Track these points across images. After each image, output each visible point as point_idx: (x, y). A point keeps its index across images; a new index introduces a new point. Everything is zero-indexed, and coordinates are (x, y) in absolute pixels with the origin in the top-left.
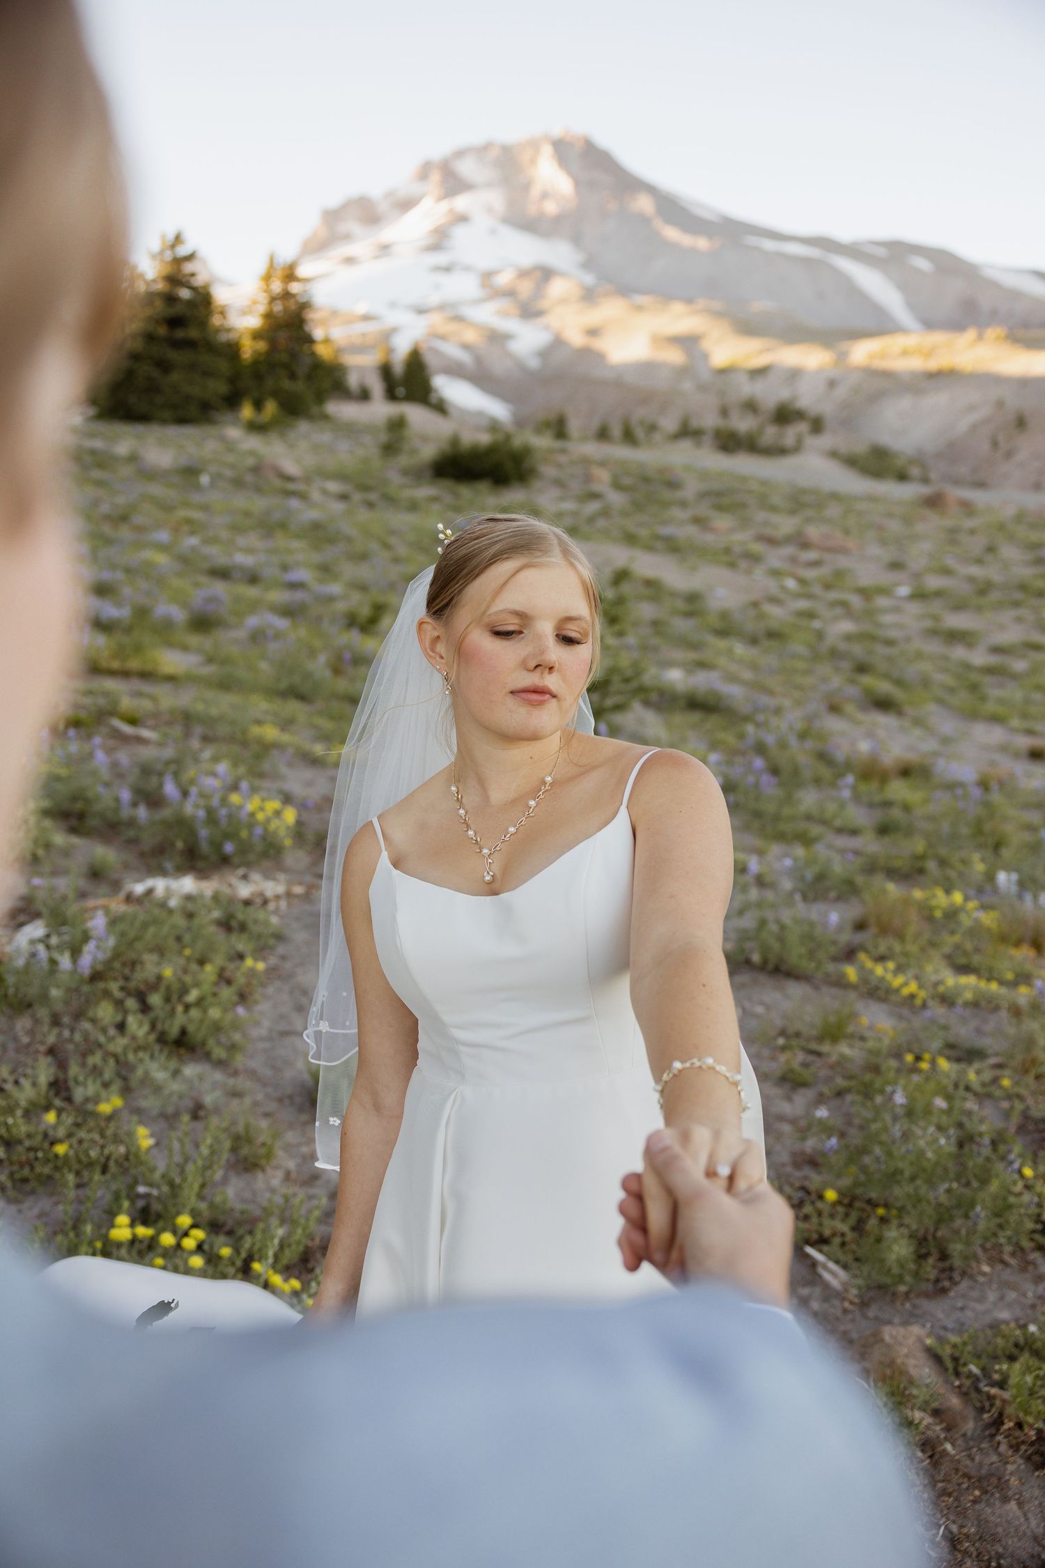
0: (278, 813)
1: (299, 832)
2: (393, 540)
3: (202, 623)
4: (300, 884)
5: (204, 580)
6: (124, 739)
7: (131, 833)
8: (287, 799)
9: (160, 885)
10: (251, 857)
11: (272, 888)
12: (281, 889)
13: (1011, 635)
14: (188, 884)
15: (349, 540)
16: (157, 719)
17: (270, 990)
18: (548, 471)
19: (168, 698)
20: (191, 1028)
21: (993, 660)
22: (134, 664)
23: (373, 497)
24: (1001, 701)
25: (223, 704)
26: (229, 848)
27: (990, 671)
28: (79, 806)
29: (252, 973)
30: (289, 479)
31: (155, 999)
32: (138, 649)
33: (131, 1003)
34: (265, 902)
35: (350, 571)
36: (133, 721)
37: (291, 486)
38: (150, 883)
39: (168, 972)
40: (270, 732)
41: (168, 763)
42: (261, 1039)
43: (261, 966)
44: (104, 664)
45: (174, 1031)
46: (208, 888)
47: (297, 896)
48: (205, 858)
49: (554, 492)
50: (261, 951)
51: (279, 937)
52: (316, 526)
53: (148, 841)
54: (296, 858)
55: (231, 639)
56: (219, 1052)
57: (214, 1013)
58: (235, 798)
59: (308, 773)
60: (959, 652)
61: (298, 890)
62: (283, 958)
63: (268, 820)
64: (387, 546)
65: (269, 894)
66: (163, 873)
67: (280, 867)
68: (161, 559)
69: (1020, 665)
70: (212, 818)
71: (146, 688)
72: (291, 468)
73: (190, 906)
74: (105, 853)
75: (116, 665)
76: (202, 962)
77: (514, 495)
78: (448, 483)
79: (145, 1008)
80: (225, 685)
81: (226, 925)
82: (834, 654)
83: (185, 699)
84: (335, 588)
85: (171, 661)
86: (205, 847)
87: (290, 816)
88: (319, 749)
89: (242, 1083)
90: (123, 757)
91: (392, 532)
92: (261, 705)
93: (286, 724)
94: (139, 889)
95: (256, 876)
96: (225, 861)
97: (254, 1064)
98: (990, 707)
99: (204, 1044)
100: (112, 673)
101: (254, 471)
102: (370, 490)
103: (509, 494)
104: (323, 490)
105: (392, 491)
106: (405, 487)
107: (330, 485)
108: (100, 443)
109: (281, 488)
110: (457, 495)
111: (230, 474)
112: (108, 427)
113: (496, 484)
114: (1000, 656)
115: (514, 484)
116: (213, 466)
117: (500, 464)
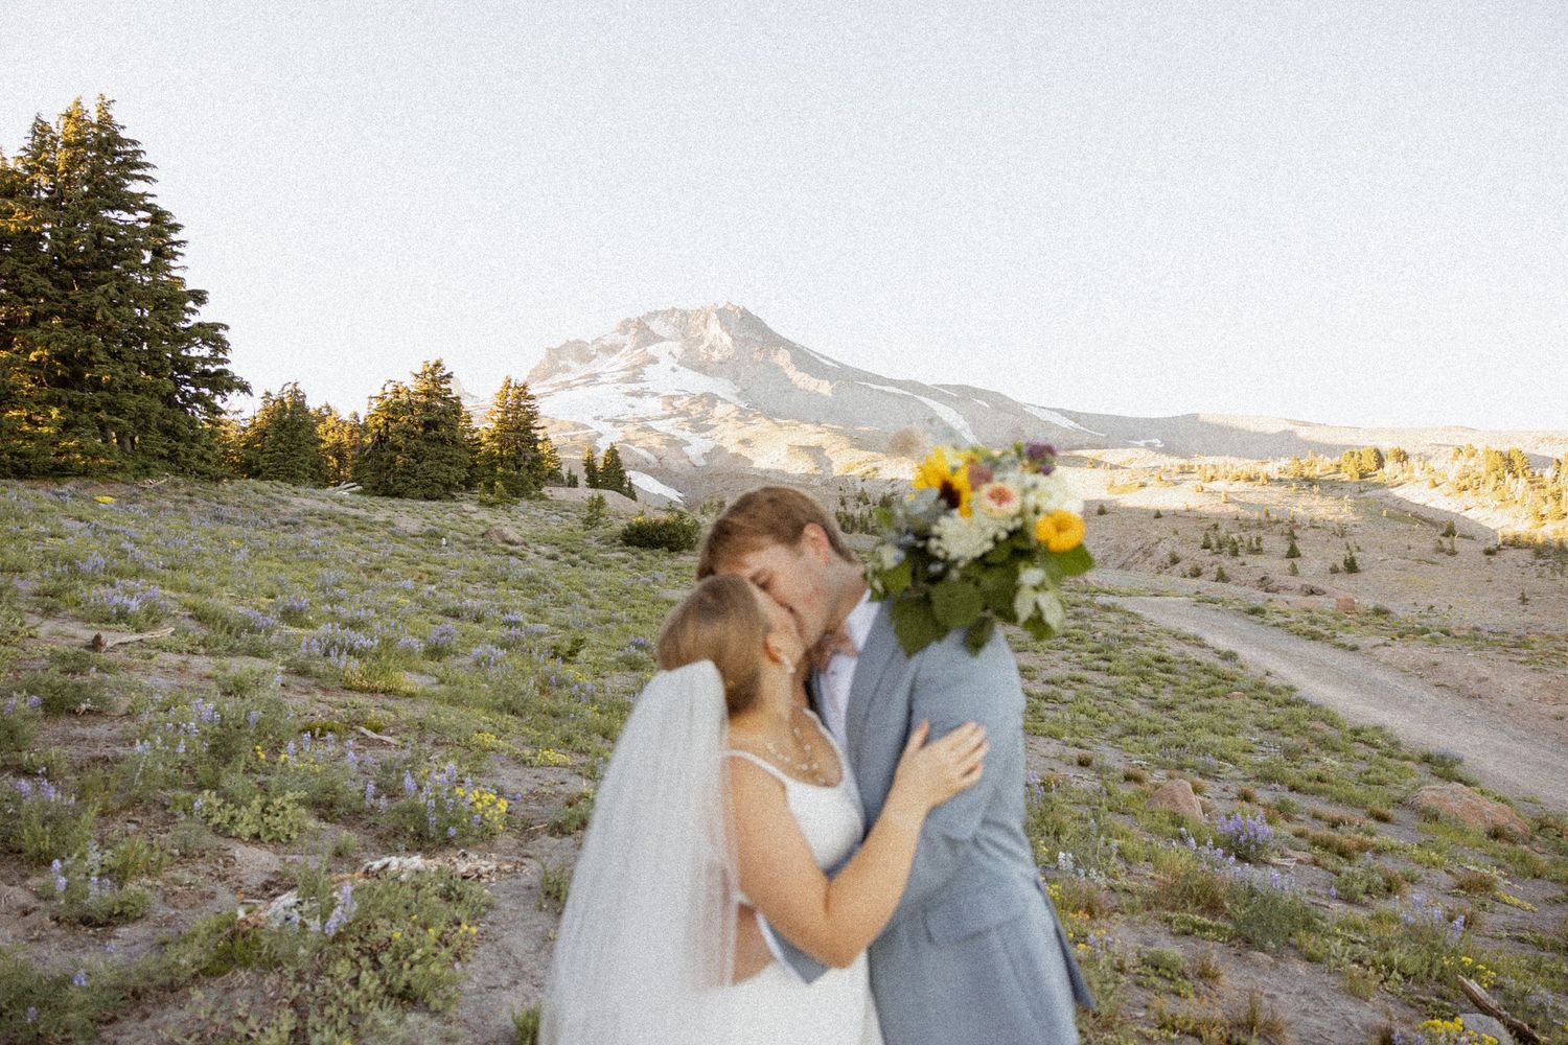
0: (493, 804)
1: (509, 819)
2: (590, 591)
3: (436, 652)
4: (508, 862)
5: (439, 618)
6: (370, 743)
7: (371, 820)
8: (500, 793)
9: (394, 862)
10: (470, 840)
11: (485, 865)
12: (493, 866)
13: (1061, 671)
14: (417, 861)
15: (554, 589)
16: (397, 728)
17: (481, 951)
19: (406, 711)
20: (414, 982)
21: (1049, 689)
22: (380, 684)
23: (576, 557)
24: (1056, 721)
25: (450, 716)
26: (452, 831)
27: (1045, 698)
28: (328, 797)
29: (467, 937)
30: (511, 543)
31: (385, 958)
32: (385, 671)
33: (365, 961)
34: (479, 877)
35: (554, 613)
36: (376, 730)
37: (511, 548)
38: (386, 860)
39: (397, 935)
40: (489, 739)
41: (406, 762)
42: (471, 993)
43: (474, 930)
44: (356, 683)
45: (400, 985)
46: (434, 864)
47: (506, 872)
48: (432, 840)
50: (475, 918)
51: (489, 906)
52: (530, 579)
53: (385, 825)
54: (506, 840)
55: (458, 667)
56: (436, 1003)
57: (435, 969)
58: (459, 791)
59: (519, 772)
61: (507, 867)
62: (492, 923)
63: (485, 810)
64: (586, 596)
65: (483, 869)
66: (397, 852)
67: (492, 848)
68: (405, 601)
69: (1068, 694)
70: (440, 807)
71: (390, 703)
72: (513, 535)
73: (416, 879)
74: (348, 836)
75: (365, 684)
76: (425, 927)
77: (685, 559)
78: (635, 549)
79: (376, 965)
80: (454, 701)
81: (446, 896)
83: (421, 711)
84: (544, 627)
85: (409, 681)
86: (433, 831)
87: (503, 805)
88: (527, 752)
89: (455, 1030)
90: (369, 756)
91: (590, 585)
92: (481, 717)
93: (503, 732)
94: (377, 865)
95: (472, 855)
96: (448, 842)
97: (464, 1014)
98: (1047, 726)
99: (424, 996)
100: (361, 690)
101: (483, 535)
102: (573, 552)
103: (681, 558)
104: (536, 553)
105: (590, 553)
106: (600, 551)
107: (542, 549)
108: (362, 512)
109: (505, 550)
110: (641, 558)
111: (464, 538)
112: (369, 500)
113: (672, 550)
114: (1053, 687)
115: (686, 551)
116: (451, 532)
117: (675, 535)
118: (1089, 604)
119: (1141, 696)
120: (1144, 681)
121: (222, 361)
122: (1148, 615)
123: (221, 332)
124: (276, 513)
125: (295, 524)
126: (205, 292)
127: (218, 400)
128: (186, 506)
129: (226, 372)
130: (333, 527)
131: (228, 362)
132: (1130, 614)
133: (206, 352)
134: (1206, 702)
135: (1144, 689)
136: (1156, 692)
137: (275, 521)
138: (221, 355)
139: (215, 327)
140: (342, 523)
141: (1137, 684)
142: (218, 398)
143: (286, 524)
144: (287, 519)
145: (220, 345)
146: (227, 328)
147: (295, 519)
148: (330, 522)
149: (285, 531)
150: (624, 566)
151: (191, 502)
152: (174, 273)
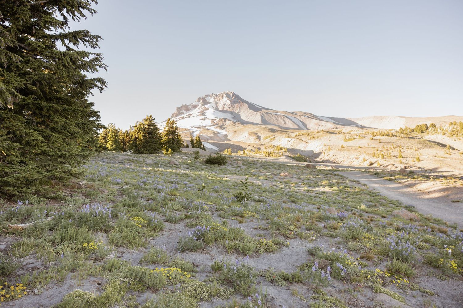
15: (192, 176)
18: (230, 162)
21: (316, 195)
23: (194, 168)
24: (315, 201)
27: (315, 197)
30: (176, 165)
37: (177, 166)
49: (231, 166)
60: (310, 194)
69: (320, 196)
72: (177, 163)
77: (223, 167)
78: (209, 165)
82: (286, 194)
98: (312, 202)
101: (169, 163)
102: (193, 167)
103: (221, 167)
104: (183, 167)
105: (198, 167)
106: (200, 166)
107: (185, 166)
108: (136, 158)
109: (175, 167)
110: (211, 167)
111: (164, 164)
112: (136, 155)
113: (219, 165)
114: (317, 194)
115: (222, 165)
116: (160, 163)
117: (219, 161)
118: (330, 174)
119: (339, 195)
120: (340, 192)
121: (99, 121)
122: (346, 176)
123: (98, 113)
124: (117, 160)
125: (122, 163)
126: (94, 103)
127: (98, 131)
128: (95, 159)
129: (100, 123)
130: (132, 163)
131: (100, 121)
132: (341, 176)
133: (94, 118)
134: (355, 196)
135: (340, 194)
136: (343, 194)
137: (117, 162)
138: (98, 119)
139: (97, 112)
140: (133, 162)
141: (339, 193)
142: (98, 130)
143: (120, 163)
144: (119, 161)
145: (98, 116)
146: (99, 112)
147: (122, 161)
148: (130, 161)
149: (120, 165)
150: (207, 169)
151: (96, 158)
152: (86, 98)
